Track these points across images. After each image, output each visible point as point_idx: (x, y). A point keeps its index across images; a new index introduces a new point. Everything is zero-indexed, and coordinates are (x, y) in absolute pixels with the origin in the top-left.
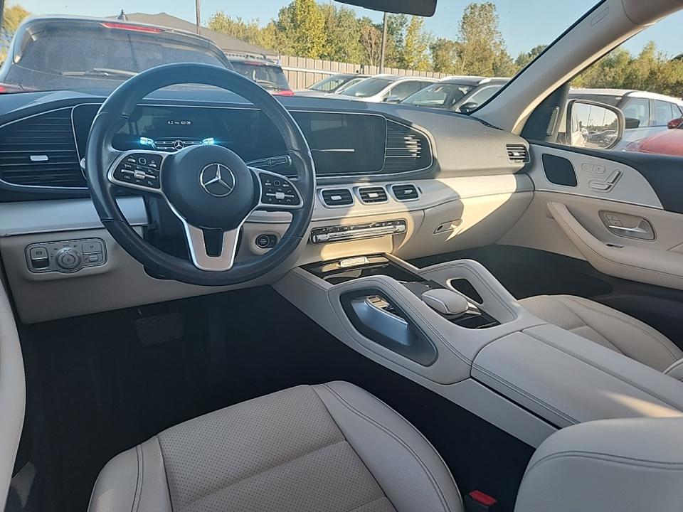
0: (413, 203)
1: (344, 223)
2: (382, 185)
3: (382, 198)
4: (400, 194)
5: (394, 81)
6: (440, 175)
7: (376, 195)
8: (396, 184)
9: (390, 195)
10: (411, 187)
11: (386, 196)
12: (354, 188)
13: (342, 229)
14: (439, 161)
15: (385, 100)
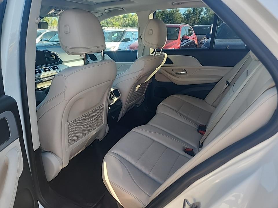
0: (57, 70)
1: (41, 77)
2: (48, 67)
3: (49, 70)
4: (53, 68)
5: (43, 32)
6: (63, 63)
7: (47, 70)
8: (52, 66)
9: (51, 69)
10: (56, 67)
11: (50, 69)
12: (41, 69)
13: (41, 79)
14: (62, 59)
15: (41, 40)
